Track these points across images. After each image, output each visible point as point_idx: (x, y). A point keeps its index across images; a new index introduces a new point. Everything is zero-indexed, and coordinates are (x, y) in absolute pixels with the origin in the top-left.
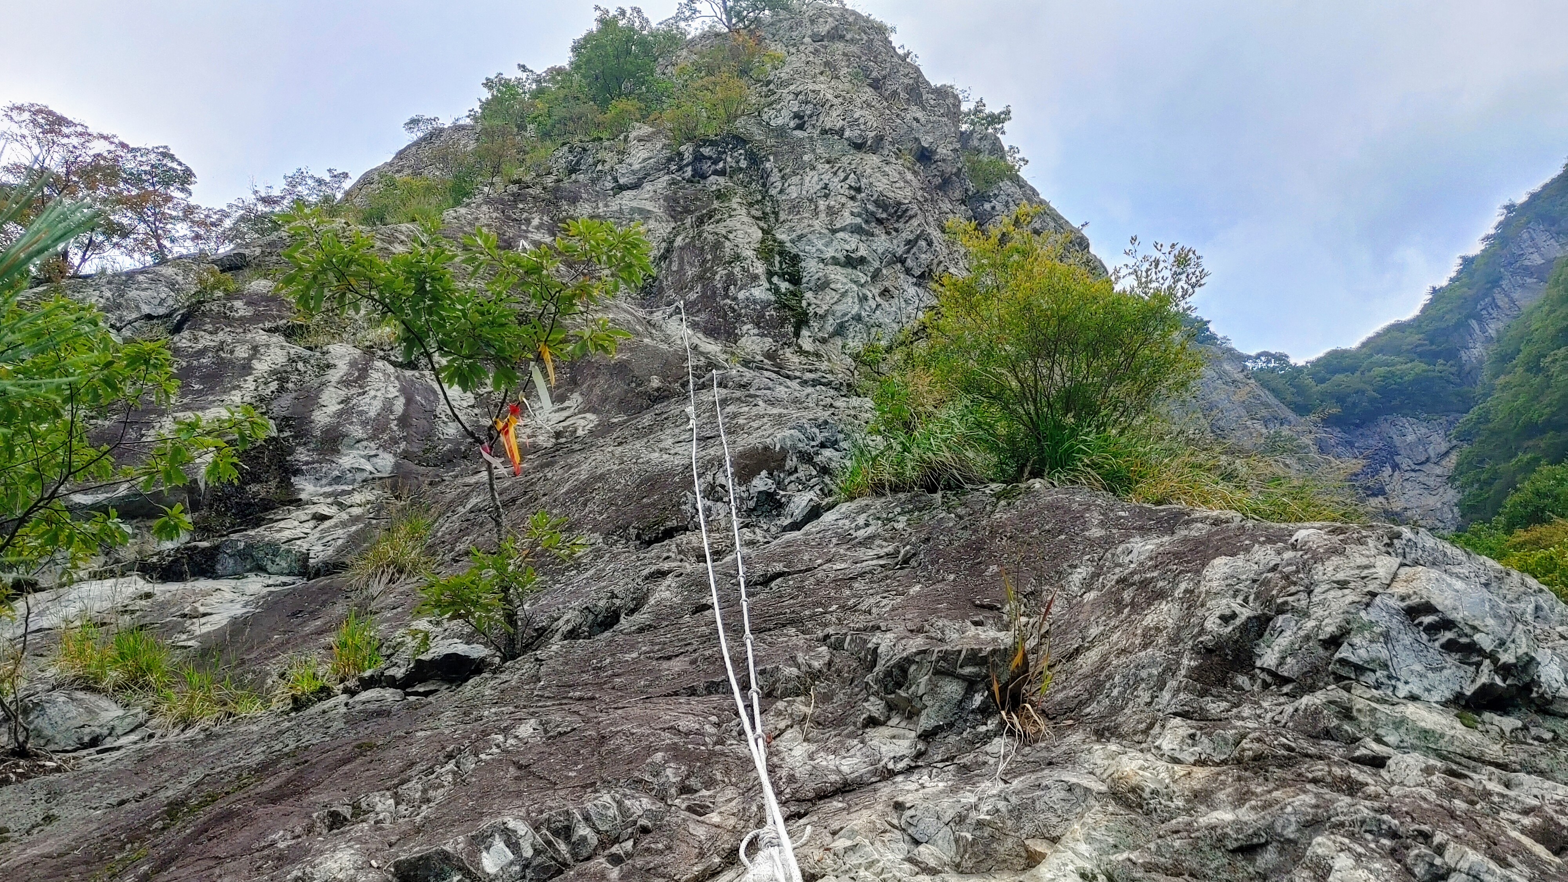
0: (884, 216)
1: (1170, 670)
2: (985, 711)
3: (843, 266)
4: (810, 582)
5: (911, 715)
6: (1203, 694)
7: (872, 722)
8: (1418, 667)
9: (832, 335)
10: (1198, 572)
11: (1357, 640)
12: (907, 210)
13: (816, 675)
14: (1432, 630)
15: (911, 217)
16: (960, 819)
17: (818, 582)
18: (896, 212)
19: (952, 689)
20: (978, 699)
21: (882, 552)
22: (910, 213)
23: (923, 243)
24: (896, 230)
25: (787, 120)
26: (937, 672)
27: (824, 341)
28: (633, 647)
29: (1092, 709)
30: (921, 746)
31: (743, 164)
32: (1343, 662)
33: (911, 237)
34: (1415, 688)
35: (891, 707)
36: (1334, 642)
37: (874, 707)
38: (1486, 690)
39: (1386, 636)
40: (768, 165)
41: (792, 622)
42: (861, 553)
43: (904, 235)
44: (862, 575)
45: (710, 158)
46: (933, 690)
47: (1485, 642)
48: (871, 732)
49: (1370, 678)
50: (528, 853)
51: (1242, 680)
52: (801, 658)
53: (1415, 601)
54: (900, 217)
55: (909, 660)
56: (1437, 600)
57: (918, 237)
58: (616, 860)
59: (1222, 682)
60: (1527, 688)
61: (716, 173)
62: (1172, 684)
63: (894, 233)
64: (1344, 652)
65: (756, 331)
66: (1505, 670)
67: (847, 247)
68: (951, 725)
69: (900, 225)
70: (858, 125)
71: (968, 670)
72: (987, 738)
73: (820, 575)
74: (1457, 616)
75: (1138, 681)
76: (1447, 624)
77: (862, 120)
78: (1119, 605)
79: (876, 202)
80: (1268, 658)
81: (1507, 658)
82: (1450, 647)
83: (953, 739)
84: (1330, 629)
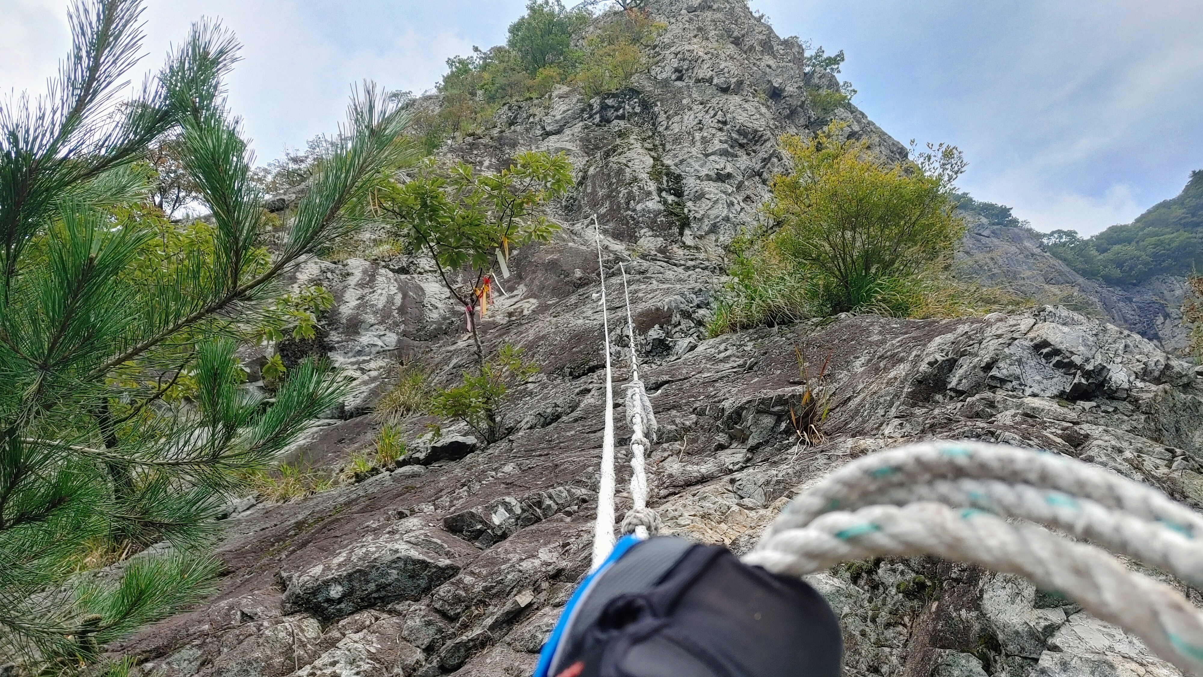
0: (745, 141)
1: (897, 396)
2: (788, 432)
3: (715, 181)
4: (686, 385)
5: (744, 441)
6: (914, 405)
7: (721, 447)
8: (1038, 378)
9: (707, 233)
10: (925, 345)
11: (1001, 364)
12: (762, 136)
13: (687, 429)
14: (1048, 356)
15: (765, 141)
16: (768, 483)
17: (692, 385)
18: (754, 138)
19: (768, 421)
20: (783, 425)
21: (735, 365)
22: (765, 138)
23: (775, 160)
24: (754, 152)
25: (669, 74)
26: (758, 412)
27: (701, 237)
28: (571, 429)
29: (852, 425)
30: (749, 455)
31: (638, 110)
32: (993, 378)
33: (766, 156)
34: (1036, 390)
35: (732, 438)
36: (988, 367)
37: (721, 438)
38: (1077, 387)
39: (1020, 362)
40: (656, 109)
41: (674, 407)
42: (721, 366)
43: (760, 154)
44: (721, 378)
45: (613, 107)
46: (756, 423)
47: (1077, 360)
48: (720, 453)
49: (1009, 386)
50: (519, 511)
51: (939, 397)
52: (678, 421)
53: (1038, 340)
54: (757, 141)
55: (742, 408)
56: (1051, 339)
57: (771, 156)
58: (569, 514)
59: (927, 400)
60: (1102, 384)
61: (617, 117)
62: (897, 403)
63: (753, 154)
64: (994, 372)
65: (651, 233)
66: (1087, 374)
67: (718, 167)
68: (767, 442)
69: (757, 148)
70: (724, 74)
71: (777, 409)
72: (789, 446)
73: (693, 381)
74: (1062, 347)
75: (878, 404)
76: (1057, 352)
77: (726, 70)
78: (877, 370)
79: (739, 132)
80: (953, 382)
81: (1089, 367)
82: (1058, 365)
83: (768, 449)
84: (987, 359)
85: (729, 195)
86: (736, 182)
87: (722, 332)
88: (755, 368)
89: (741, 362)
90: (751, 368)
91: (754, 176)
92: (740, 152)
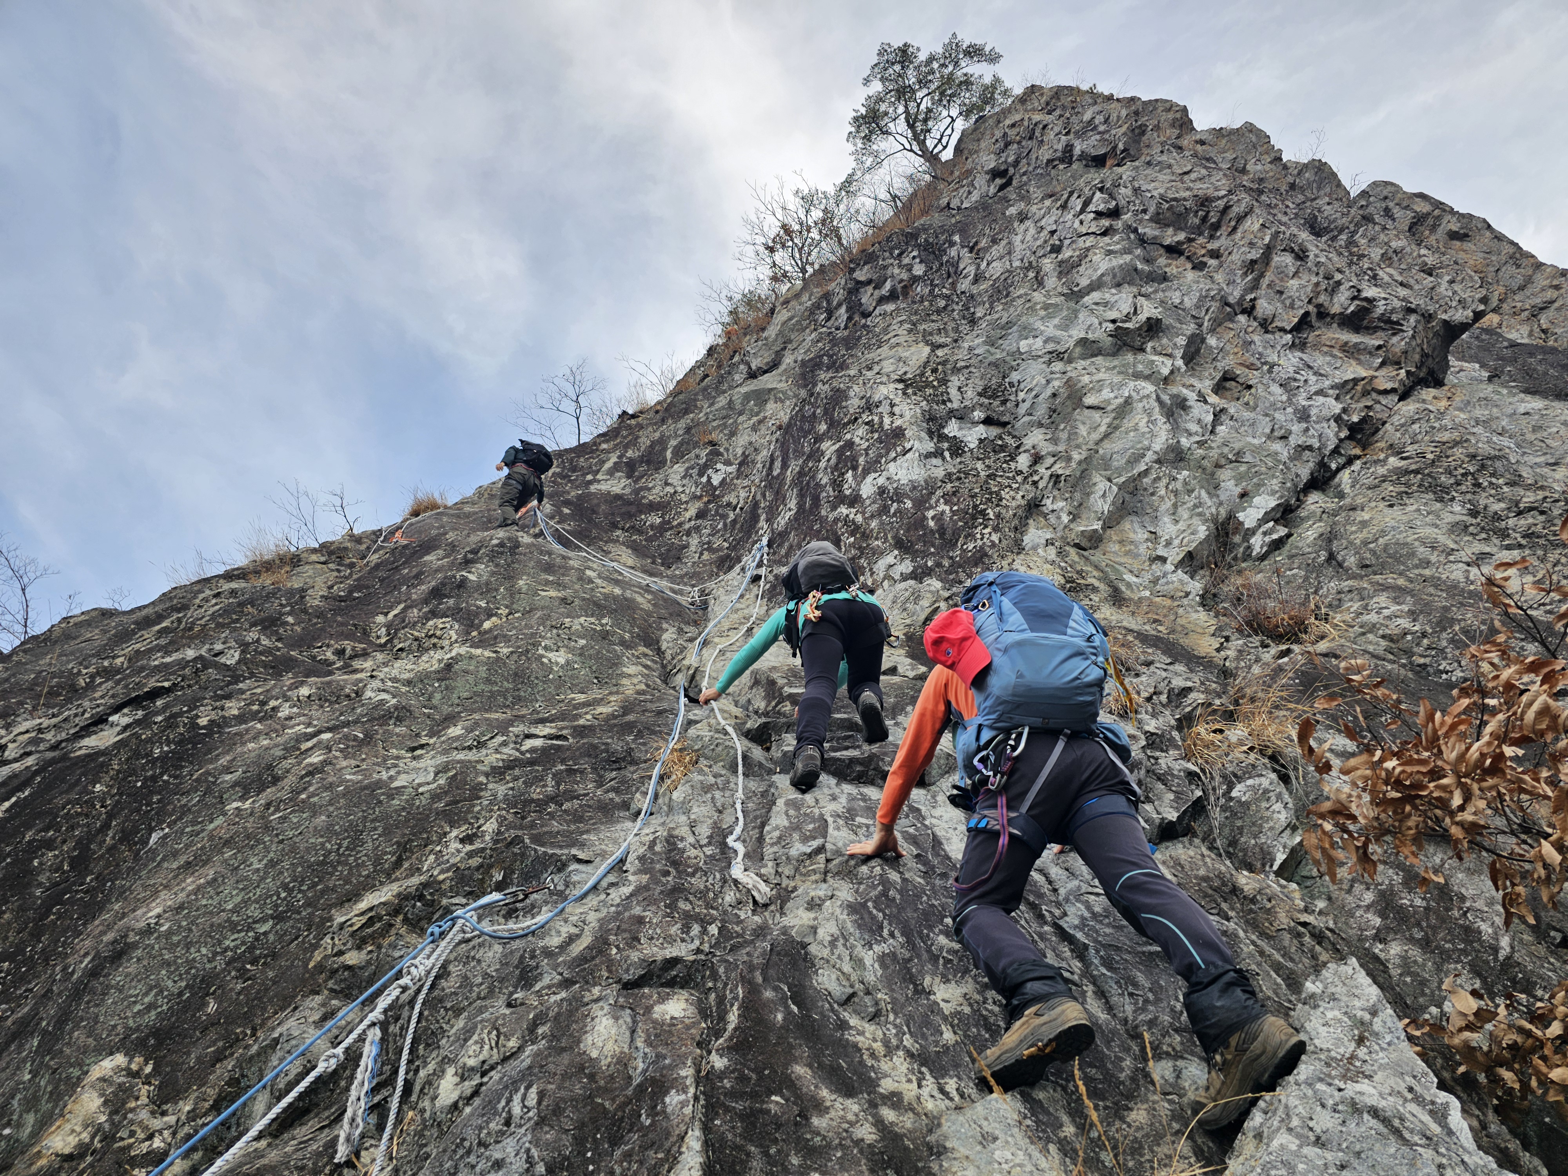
85: (1166, 380)
86: (1182, 341)
91: (1231, 318)
92: (1173, 267)
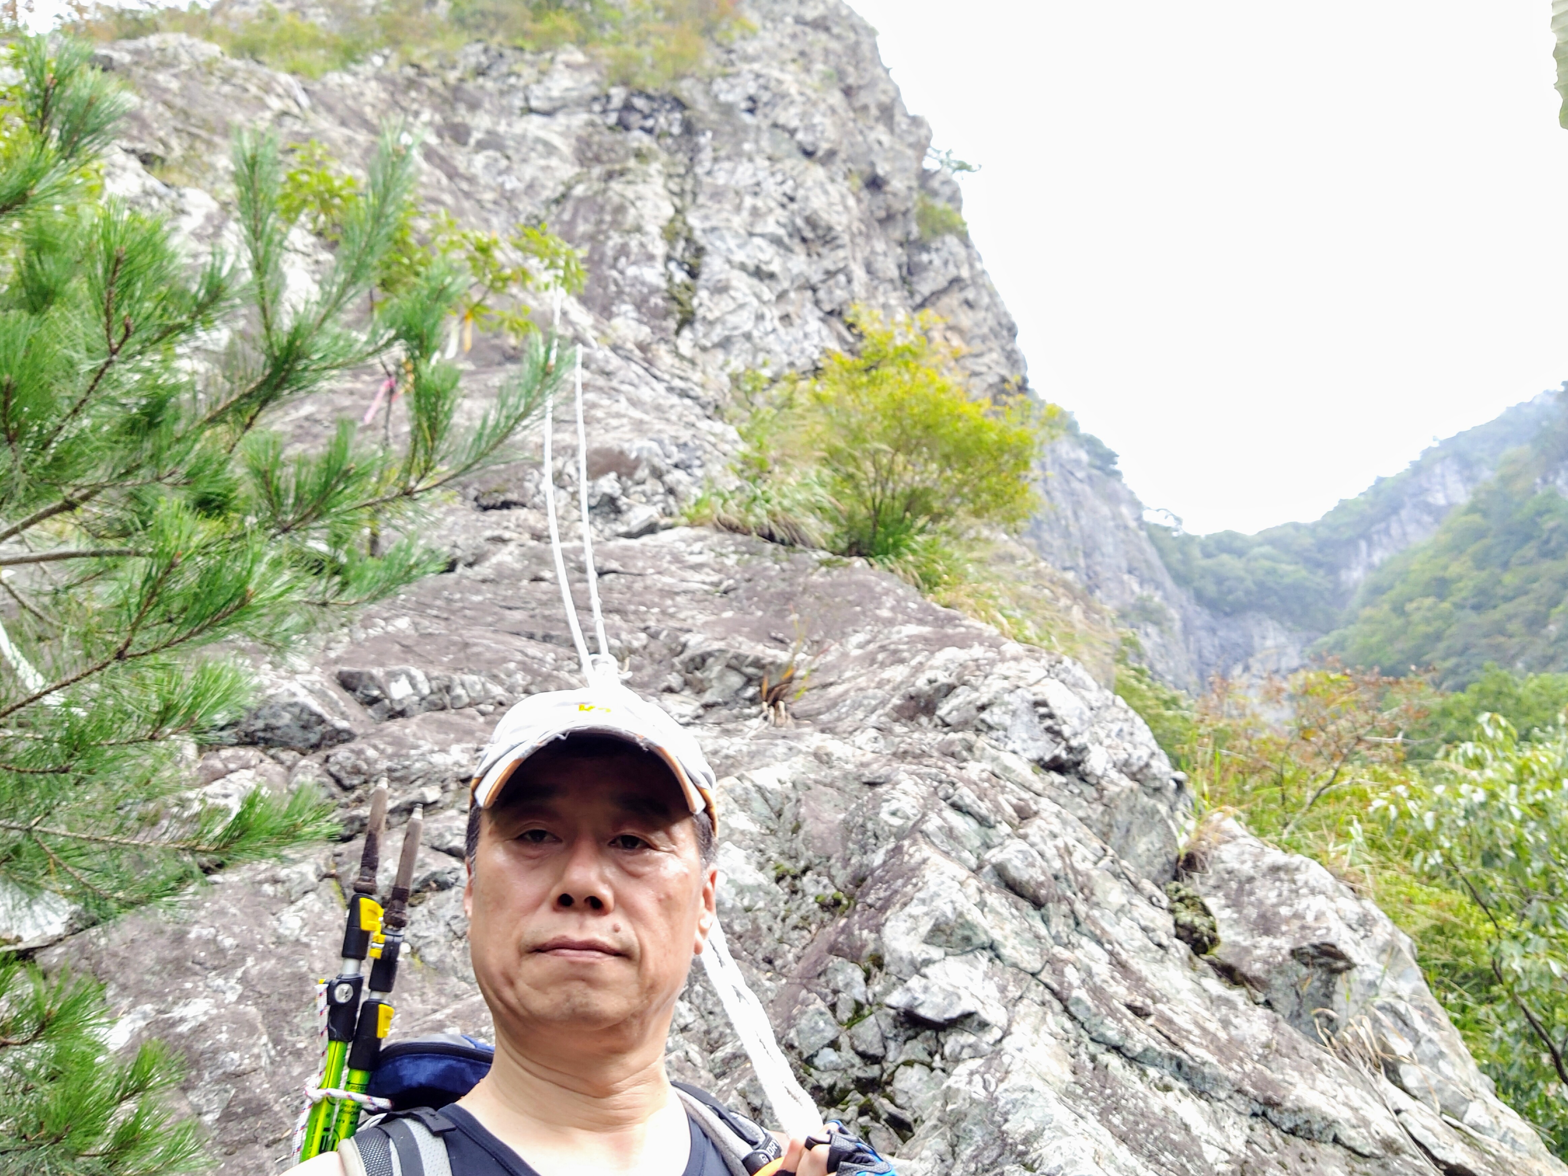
0: (811, 236)
1: (883, 703)
2: (753, 701)
4: (638, 586)
5: (700, 692)
6: (896, 720)
7: (670, 690)
8: (1025, 736)
9: (715, 347)
10: (932, 653)
11: (996, 709)
12: (836, 238)
13: (632, 651)
14: (1043, 717)
16: (715, 753)
17: (646, 588)
18: (824, 236)
19: (735, 680)
20: (751, 691)
21: (708, 579)
23: (843, 279)
26: (729, 666)
27: (703, 349)
29: (824, 717)
30: (701, 712)
32: (983, 721)
34: (1018, 747)
35: (687, 683)
36: (982, 708)
37: (674, 680)
38: (1055, 759)
39: (1014, 713)
41: (617, 611)
42: (689, 574)
44: (685, 592)
45: (641, 111)
46: (721, 677)
47: (1067, 731)
48: (667, 696)
49: (994, 734)
51: (924, 720)
52: (624, 636)
53: (1039, 698)
55: (710, 654)
56: (1052, 701)
59: (912, 718)
60: (1078, 764)
61: (642, 129)
62: (880, 712)
64: (985, 715)
65: (635, 315)
66: (1070, 749)
68: (726, 703)
71: (750, 670)
72: (749, 717)
73: (649, 582)
74: (1057, 712)
75: (861, 705)
76: (1051, 716)
78: (873, 661)
80: (944, 709)
81: (1074, 743)
82: (1049, 730)
83: (725, 712)
84: (984, 700)
87: (701, 525)
88: (732, 595)
89: (715, 578)
90: (726, 592)
